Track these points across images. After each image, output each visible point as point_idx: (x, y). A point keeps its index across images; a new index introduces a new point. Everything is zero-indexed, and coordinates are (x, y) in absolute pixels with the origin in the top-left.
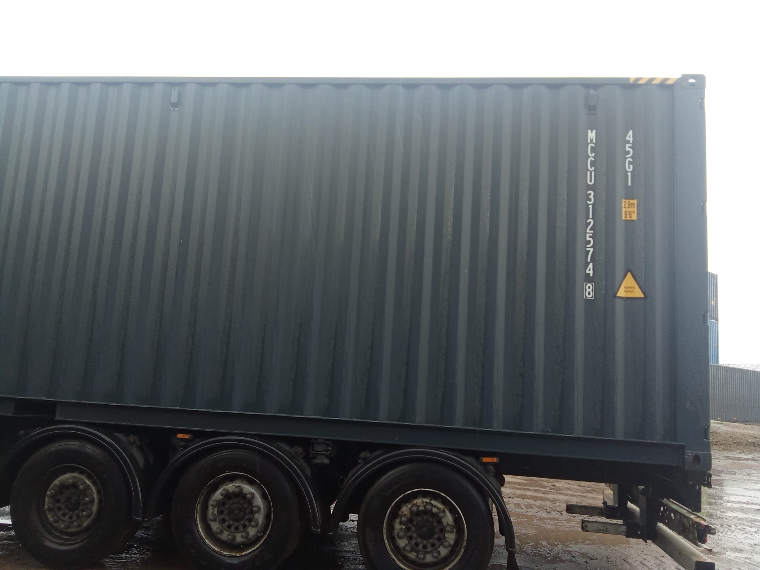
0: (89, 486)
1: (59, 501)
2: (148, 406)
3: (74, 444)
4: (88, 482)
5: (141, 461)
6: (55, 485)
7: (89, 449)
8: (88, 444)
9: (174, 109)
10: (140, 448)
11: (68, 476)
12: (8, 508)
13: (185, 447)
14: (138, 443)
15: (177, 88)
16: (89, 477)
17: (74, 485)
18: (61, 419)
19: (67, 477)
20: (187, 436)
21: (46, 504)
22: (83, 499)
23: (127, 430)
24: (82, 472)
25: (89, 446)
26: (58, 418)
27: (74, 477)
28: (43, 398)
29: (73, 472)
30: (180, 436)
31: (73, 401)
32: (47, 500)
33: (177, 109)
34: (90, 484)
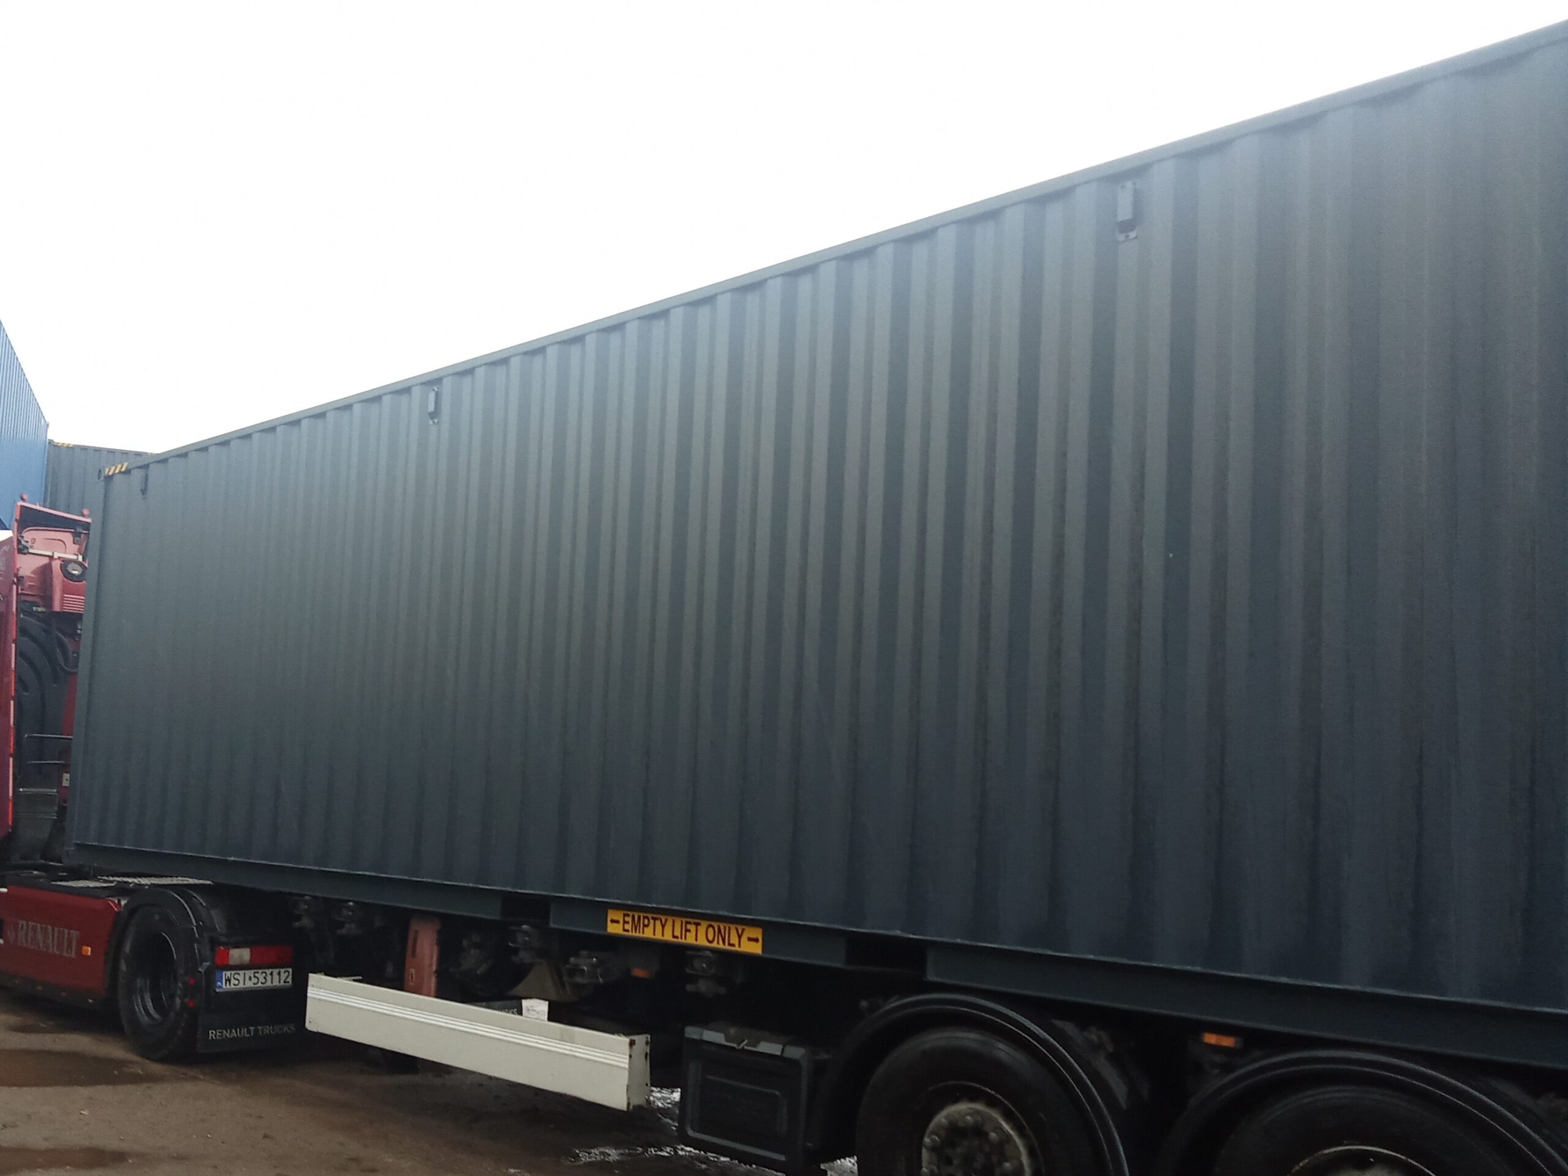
0: (1008, 1136)
1: (949, 1161)
2: (1125, 961)
3: (968, 1038)
4: (1006, 1126)
5: (1120, 1090)
6: (940, 1126)
7: (1003, 1051)
8: (999, 1041)
9: (1127, 237)
10: (1114, 1059)
11: (963, 1107)
12: (850, 1161)
13: (1227, 1068)
14: (1111, 1049)
15: (1129, 184)
16: (1008, 1116)
17: (978, 1131)
18: (939, 980)
19: (961, 1110)
20: (1227, 1042)
21: (924, 1164)
22: (1000, 1164)
23: (1085, 1015)
24: (992, 1102)
25: (1001, 1046)
26: (932, 977)
27: (978, 1112)
28: (898, 933)
29: (972, 1099)
30: (1211, 1039)
31: (959, 941)
32: (925, 1155)
33: (1132, 235)
34: (1011, 1132)
